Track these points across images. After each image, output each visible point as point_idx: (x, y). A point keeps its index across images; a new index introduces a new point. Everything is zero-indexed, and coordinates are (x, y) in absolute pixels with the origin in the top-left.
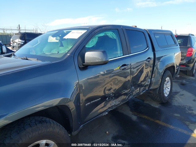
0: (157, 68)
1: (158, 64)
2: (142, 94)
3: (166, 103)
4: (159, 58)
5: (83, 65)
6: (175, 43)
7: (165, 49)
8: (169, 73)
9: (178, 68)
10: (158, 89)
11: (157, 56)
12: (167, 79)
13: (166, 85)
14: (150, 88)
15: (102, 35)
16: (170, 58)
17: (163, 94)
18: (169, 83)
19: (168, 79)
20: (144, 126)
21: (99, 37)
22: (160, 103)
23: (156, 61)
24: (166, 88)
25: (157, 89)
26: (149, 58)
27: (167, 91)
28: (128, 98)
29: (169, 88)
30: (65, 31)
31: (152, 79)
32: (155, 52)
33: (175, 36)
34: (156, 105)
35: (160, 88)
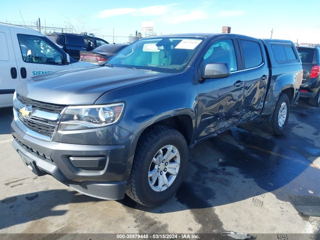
0: (272, 91)
1: (274, 85)
2: (252, 119)
3: (279, 134)
4: (276, 77)
5: (202, 78)
6: (297, 58)
7: (283, 65)
8: (286, 96)
9: (298, 92)
10: (271, 117)
11: (273, 74)
12: (282, 104)
13: (281, 112)
14: (262, 114)
15: (217, 45)
16: (289, 78)
17: (277, 123)
18: (285, 111)
19: (284, 104)
20: (255, 156)
21: (214, 48)
22: (272, 135)
23: (272, 81)
24: (281, 117)
25: (270, 115)
26: (264, 76)
27: (281, 121)
28: (238, 122)
29: (285, 116)
30: (171, 40)
31: (266, 102)
32: (272, 69)
33: (297, 47)
34: (267, 136)
35: (273, 115)
